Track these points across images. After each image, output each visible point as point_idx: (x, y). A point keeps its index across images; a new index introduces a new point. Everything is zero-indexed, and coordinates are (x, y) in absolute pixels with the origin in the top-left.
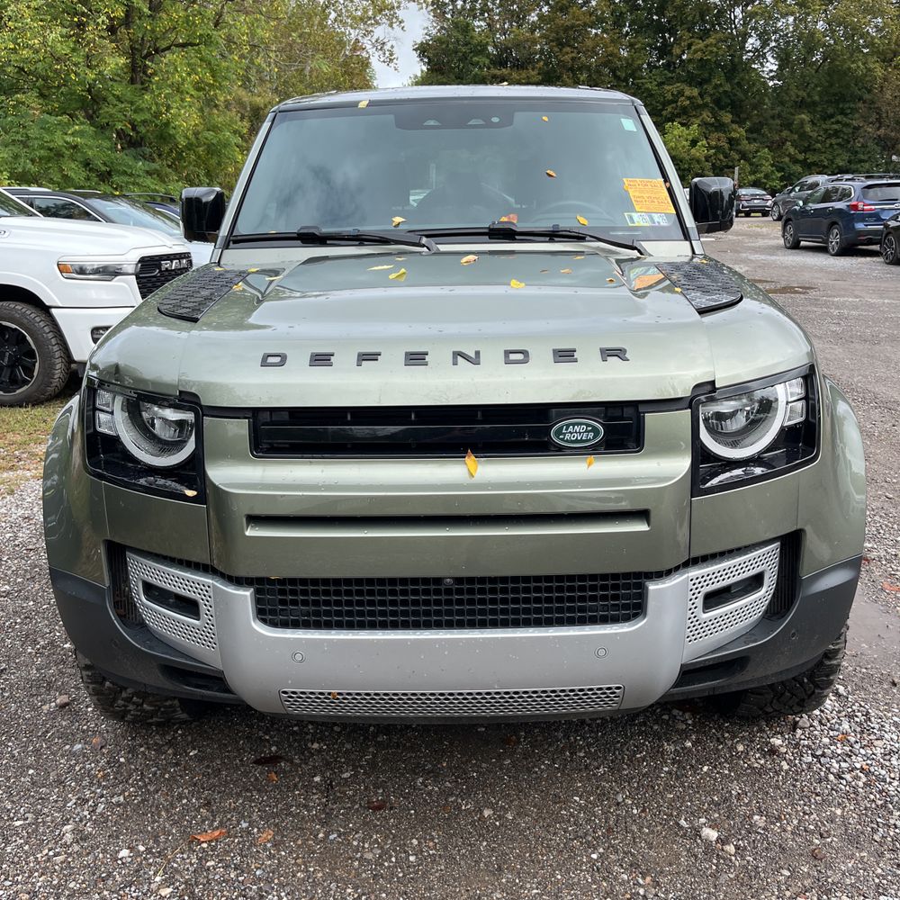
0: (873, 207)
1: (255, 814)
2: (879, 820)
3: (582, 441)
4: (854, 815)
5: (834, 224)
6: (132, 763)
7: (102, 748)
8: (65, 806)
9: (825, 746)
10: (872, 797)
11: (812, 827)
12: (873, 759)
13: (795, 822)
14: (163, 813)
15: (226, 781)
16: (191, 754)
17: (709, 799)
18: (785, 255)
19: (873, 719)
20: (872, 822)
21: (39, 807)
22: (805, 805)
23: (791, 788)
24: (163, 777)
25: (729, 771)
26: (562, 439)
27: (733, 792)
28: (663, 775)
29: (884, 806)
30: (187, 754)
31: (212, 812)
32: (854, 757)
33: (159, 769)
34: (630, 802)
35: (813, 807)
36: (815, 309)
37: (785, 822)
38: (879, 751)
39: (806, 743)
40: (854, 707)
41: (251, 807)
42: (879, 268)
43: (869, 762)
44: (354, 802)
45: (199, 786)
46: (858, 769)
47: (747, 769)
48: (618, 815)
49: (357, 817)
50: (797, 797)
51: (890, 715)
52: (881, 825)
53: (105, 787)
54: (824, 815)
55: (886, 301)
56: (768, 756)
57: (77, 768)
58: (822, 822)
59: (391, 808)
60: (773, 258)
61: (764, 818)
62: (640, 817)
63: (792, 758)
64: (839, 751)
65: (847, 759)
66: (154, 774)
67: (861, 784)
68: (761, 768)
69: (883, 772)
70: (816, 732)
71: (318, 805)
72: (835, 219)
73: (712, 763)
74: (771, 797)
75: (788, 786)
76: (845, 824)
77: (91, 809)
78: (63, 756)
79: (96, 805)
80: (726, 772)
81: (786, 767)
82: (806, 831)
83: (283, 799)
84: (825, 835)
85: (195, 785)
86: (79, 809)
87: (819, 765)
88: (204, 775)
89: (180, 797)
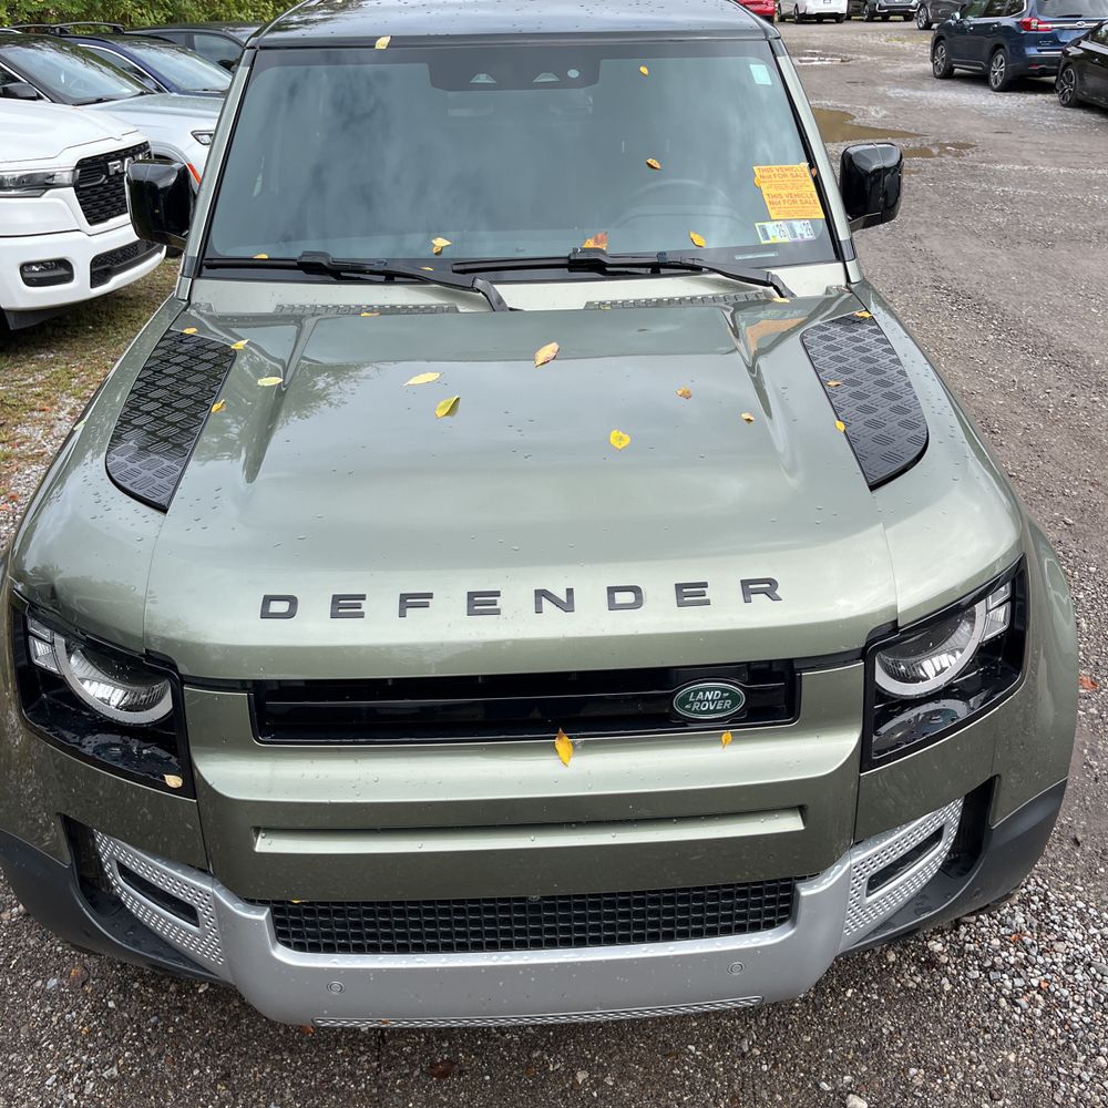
0: (1050, 26)
1: (288, 1090)
2: (1061, 1070)
3: (715, 711)
4: (1030, 1061)
5: (998, 47)
6: (125, 1008)
7: (84, 984)
8: (43, 1082)
9: (996, 953)
10: (1052, 1032)
11: (980, 1084)
12: (1053, 971)
13: (960, 1076)
14: (170, 1093)
15: (247, 1036)
16: (200, 991)
17: (854, 1042)
18: (933, 90)
19: (1052, 905)
20: (1052, 1073)
21: (11, 1085)
22: (971, 1048)
23: (955, 1020)
24: (167, 1032)
25: (879, 995)
26: (689, 710)
27: (884, 1030)
28: (797, 1005)
29: (1066, 1047)
30: (195, 993)
31: (233, 1089)
32: (1030, 970)
33: (160, 1019)
34: (758, 1053)
35: (981, 1051)
36: (972, 185)
37: (948, 1077)
38: (1060, 959)
39: (972, 947)
40: (1029, 887)
41: (282, 1078)
42: (1053, 112)
43: (1048, 976)
44: (413, 1065)
45: (214, 1046)
46: (1035, 988)
47: (900, 991)
48: (744, 1074)
49: (419, 1092)
50: (962, 1035)
51: (1072, 897)
52: (1063, 1077)
53: (92, 1052)
54: (995, 1063)
55: (1062, 171)
56: (925, 971)
57: (54, 1019)
58: (992, 1076)
59: (461, 1073)
60: (919, 94)
61: (922, 1071)
62: (771, 1076)
63: (955, 972)
64: (1012, 960)
65: (1022, 972)
66: (155, 1027)
67: (1038, 1012)
68: (916, 990)
69: (1066, 992)
70: (984, 930)
71: (368, 1073)
72: (1001, 40)
73: (856, 983)
74: (930, 1035)
75: (950, 1020)
76: (1020, 1077)
77: (77, 1090)
78: (34, 998)
79: (83, 1083)
80: (876, 997)
81: (948, 987)
82: (973, 1090)
83: (323, 1063)
84: (996, 1097)
85: (208, 1044)
86: (61, 1090)
87: (987, 983)
88: (219, 1027)
89: (190, 1066)
